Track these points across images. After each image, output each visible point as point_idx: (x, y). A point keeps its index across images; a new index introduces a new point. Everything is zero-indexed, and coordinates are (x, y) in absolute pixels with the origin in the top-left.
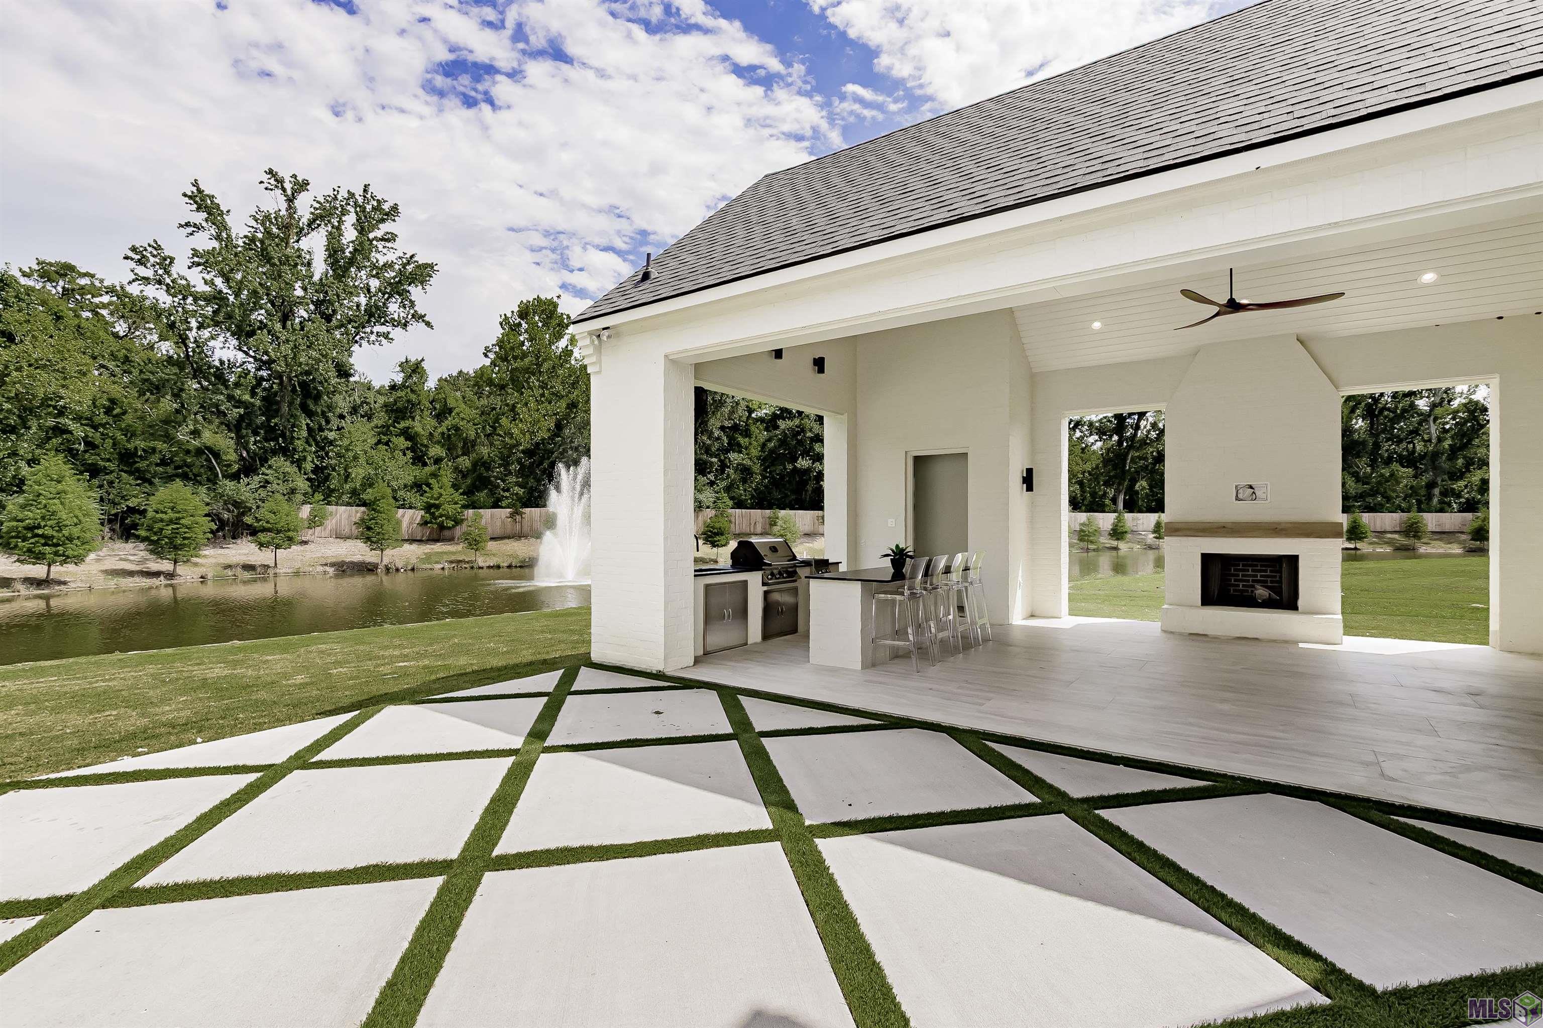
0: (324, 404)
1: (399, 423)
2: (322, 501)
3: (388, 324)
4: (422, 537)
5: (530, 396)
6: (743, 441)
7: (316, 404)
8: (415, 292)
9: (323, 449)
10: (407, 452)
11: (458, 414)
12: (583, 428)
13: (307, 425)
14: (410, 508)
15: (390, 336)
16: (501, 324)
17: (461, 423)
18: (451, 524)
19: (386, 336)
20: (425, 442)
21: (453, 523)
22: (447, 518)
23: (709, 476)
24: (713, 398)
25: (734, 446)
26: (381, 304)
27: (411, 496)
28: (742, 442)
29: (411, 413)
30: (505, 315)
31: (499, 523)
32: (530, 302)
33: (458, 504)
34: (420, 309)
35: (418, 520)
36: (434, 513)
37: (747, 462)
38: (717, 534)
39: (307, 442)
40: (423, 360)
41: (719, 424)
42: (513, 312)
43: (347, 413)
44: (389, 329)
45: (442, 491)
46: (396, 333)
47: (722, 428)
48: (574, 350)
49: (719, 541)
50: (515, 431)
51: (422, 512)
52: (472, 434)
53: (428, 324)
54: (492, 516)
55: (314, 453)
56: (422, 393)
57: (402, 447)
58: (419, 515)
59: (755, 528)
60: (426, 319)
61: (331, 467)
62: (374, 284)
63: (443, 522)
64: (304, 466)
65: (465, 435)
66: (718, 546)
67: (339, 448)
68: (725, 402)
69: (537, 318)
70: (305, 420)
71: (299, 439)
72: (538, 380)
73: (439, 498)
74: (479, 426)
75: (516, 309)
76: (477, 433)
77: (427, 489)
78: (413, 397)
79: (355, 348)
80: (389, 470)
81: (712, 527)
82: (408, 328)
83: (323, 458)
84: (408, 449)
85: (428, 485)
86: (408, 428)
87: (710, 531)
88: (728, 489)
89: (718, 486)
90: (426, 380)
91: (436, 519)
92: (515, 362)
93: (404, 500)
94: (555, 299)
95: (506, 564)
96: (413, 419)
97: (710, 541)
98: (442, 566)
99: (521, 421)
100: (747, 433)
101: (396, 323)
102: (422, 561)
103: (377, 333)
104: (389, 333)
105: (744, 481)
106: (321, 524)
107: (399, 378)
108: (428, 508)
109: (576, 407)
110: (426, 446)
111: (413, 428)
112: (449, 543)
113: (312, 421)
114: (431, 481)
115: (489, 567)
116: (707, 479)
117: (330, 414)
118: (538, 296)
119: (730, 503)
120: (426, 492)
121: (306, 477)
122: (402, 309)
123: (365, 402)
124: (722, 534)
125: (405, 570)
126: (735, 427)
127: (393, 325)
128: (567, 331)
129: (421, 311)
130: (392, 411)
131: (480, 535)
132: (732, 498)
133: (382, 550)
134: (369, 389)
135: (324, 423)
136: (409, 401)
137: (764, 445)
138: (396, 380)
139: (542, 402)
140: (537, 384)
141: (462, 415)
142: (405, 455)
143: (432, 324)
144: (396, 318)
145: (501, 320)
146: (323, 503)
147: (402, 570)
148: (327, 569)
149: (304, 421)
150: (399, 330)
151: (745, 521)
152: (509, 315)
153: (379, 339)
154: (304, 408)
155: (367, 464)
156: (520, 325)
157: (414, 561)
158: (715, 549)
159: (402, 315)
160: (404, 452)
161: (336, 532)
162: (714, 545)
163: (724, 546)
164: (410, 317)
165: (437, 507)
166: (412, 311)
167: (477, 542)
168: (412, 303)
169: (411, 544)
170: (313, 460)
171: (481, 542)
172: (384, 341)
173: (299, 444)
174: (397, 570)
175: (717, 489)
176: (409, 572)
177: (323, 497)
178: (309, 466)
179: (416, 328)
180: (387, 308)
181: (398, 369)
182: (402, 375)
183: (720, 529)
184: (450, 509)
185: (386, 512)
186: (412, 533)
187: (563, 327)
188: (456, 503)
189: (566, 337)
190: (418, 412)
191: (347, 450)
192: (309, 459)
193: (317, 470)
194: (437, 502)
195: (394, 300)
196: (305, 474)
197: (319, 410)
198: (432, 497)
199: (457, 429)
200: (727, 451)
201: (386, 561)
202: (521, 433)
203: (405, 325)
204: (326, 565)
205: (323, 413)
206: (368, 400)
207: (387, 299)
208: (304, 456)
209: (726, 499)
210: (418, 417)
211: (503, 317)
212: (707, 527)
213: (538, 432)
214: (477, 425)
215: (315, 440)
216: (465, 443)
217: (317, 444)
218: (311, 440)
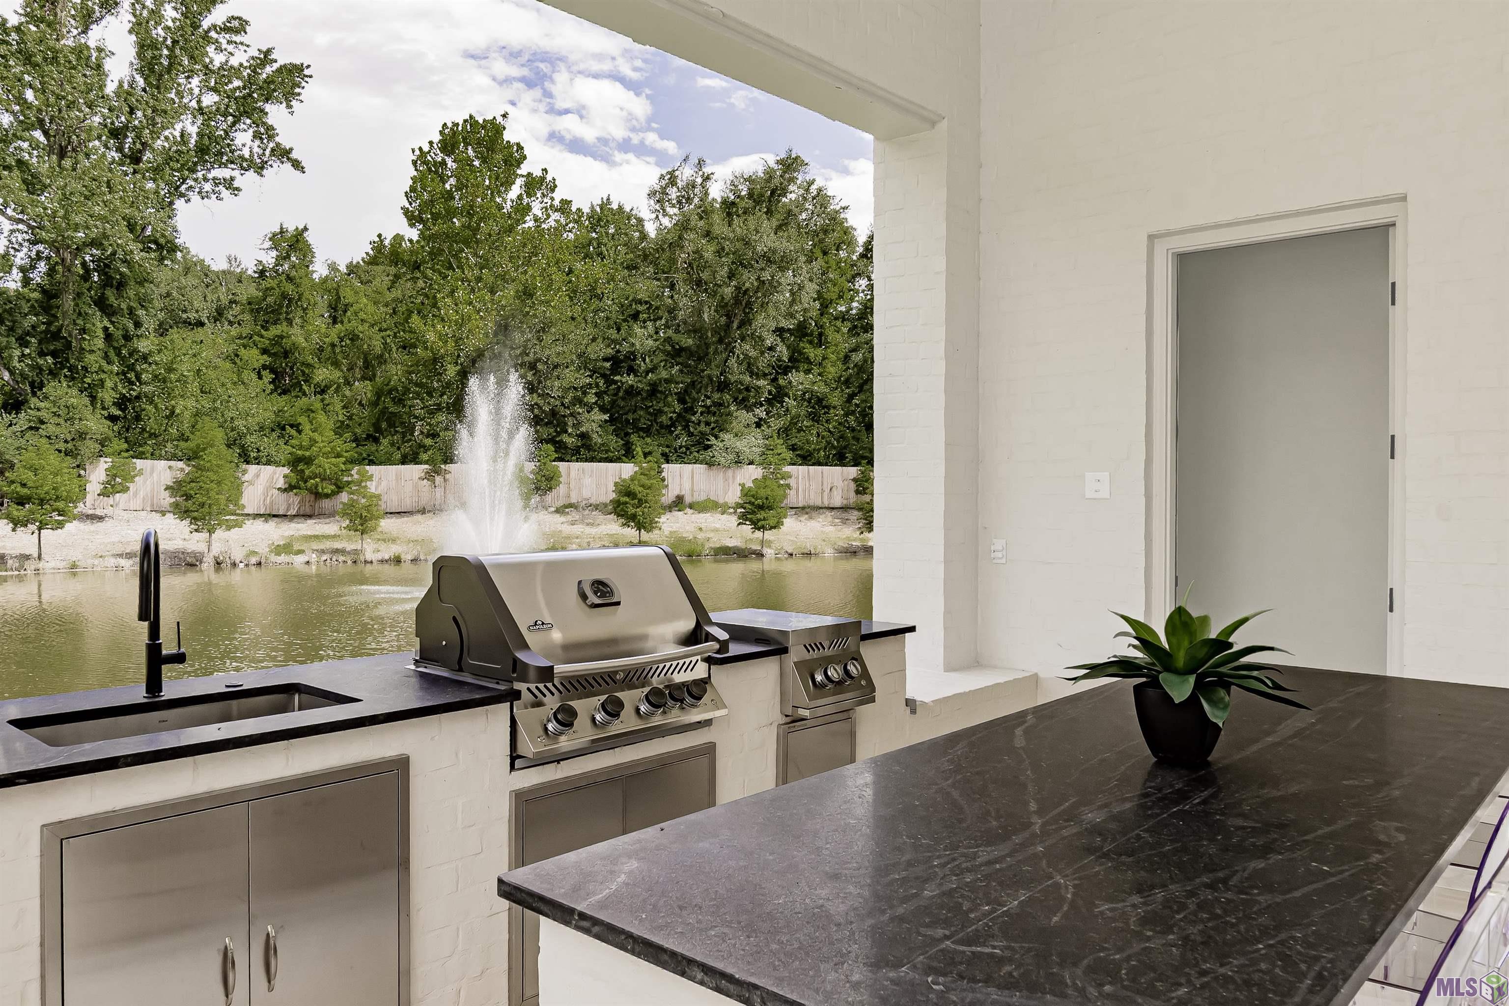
0: (132, 296)
1: (267, 330)
2: (127, 451)
3: (233, 166)
4: (288, 510)
5: (457, 279)
6: (812, 353)
7: (120, 296)
8: (275, 113)
9: (131, 368)
10: (263, 373)
11: (356, 314)
12: (544, 331)
13: (106, 329)
14: (268, 463)
15: (236, 184)
16: (414, 163)
17: (360, 328)
18: (329, 488)
19: (229, 184)
20: (309, 359)
21: (333, 487)
22: (323, 480)
23: (757, 411)
24: (759, 278)
25: (797, 360)
26: (222, 133)
27: (268, 444)
28: (812, 355)
29: (287, 313)
30: (420, 149)
31: (408, 488)
32: (457, 124)
33: (342, 456)
34: (284, 139)
35: (281, 483)
36: (302, 471)
37: (820, 388)
38: (761, 507)
39: (106, 357)
40: (306, 229)
41: (773, 325)
42: (431, 143)
43: (208, 318)
44: (236, 173)
45: (316, 436)
46: (246, 180)
47: (780, 331)
48: (533, 204)
49: (764, 519)
50: (431, 336)
51: (286, 470)
52: (377, 346)
53: (297, 165)
54: (398, 477)
55: (117, 374)
56: (305, 281)
57: (257, 365)
58: (277, 475)
59: (830, 497)
60: (294, 155)
61: (146, 396)
62: (210, 99)
63: (317, 486)
64: (100, 395)
65: (365, 346)
66: (763, 527)
67: (154, 367)
68: (780, 284)
69: (470, 152)
70: (101, 321)
71: (92, 352)
72: (475, 255)
73: (309, 448)
74: (388, 332)
75: (437, 138)
76: (385, 343)
77: (293, 432)
78: (289, 288)
79: (179, 204)
80: (233, 400)
81: (753, 496)
82: (265, 172)
83: (132, 383)
84: (264, 367)
85: (296, 426)
86: (281, 337)
87: (752, 503)
88: (784, 432)
89: (769, 427)
90: (311, 262)
91: (306, 482)
92: (434, 225)
93: (259, 451)
94: (499, 119)
95: (409, 557)
96: (290, 322)
97: (750, 520)
98: (306, 559)
99: (443, 320)
100: (821, 340)
101: (245, 164)
102: (279, 550)
103: (214, 179)
104: (232, 179)
105: (814, 417)
106: (125, 490)
107: (269, 258)
108: (295, 462)
109: (531, 296)
110: (309, 366)
111: (289, 337)
112: (327, 520)
113: (112, 323)
114: (302, 420)
115: (382, 561)
116: (754, 416)
117: (141, 312)
118: (471, 116)
119: (789, 455)
120: (291, 437)
121: (105, 413)
122: (257, 142)
123: (235, 302)
124: (770, 508)
125: (247, 565)
126: (801, 330)
127: (242, 168)
128: (519, 172)
129: (286, 144)
130: (258, 311)
131: (368, 508)
132: (793, 448)
133: (211, 532)
134: (240, 281)
135: (131, 326)
136: (284, 296)
137: (847, 358)
138: (265, 262)
139: (479, 289)
140: (473, 260)
141: (362, 315)
142: (260, 377)
143: (303, 164)
144: (247, 156)
145: (415, 158)
146: (126, 455)
147: (242, 565)
148: (123, 562)
149: (99, 322)
150: (251, 174)
151: (813, 487)
152: (426, 148)
153: (217, 189)
154: (101, 303)
155: (202, 392)
156: (443, 163)
157: (263, 549)
158: (759, 534)
159: (256, 150)
160: (259, 373)
161: (152, 500)
162: (757, 526)
163: (775, 527)
164: (268, 152)
165: (308, 461)
166: (271, 145)
167: (364, 520)
168: (271, 131)
169: (266, 521)
170: (116, 386)
171: (371, 519)
172: (225, 193)
173: (93, 360)
174: (234, 565)
175: (768, 431)
176: (253, 568)
177: (126, 446)
178: (108, 396)
179: (279, 171)
180: (232, 140)
181: (268, 244)
182: (274, 253)
183: (767, 499)
184: (327, 465)
185: (215, 469)
186: (272, 503)
187: (512, 165)
188: (338, 456)
189: (519, 182)
190: (300, 313)
191: (170, 370)
192: (109, 384)
193: (122, 403)
194: (307, 454)
195: (243, 126)
196: (104, 408)
197: (124, 306)
198: (301, 447)
199: (354, 338)
200: (786, 370)
201: (216, 549)
202: (440, 339)
203: (260, 169)
204: (120, 556)
205: (131, 311)
206: (237, 298)
207: (234, 124)
208: (101, 380)
209: (782, 449)
210: (298, 320)
211: (417, 152)
212: (746, 495)
213: (468, 338)
214: (386, 330)
215: (119, 354)
216: (366, 361)
217: (122, 359)
218: (112, 354)
